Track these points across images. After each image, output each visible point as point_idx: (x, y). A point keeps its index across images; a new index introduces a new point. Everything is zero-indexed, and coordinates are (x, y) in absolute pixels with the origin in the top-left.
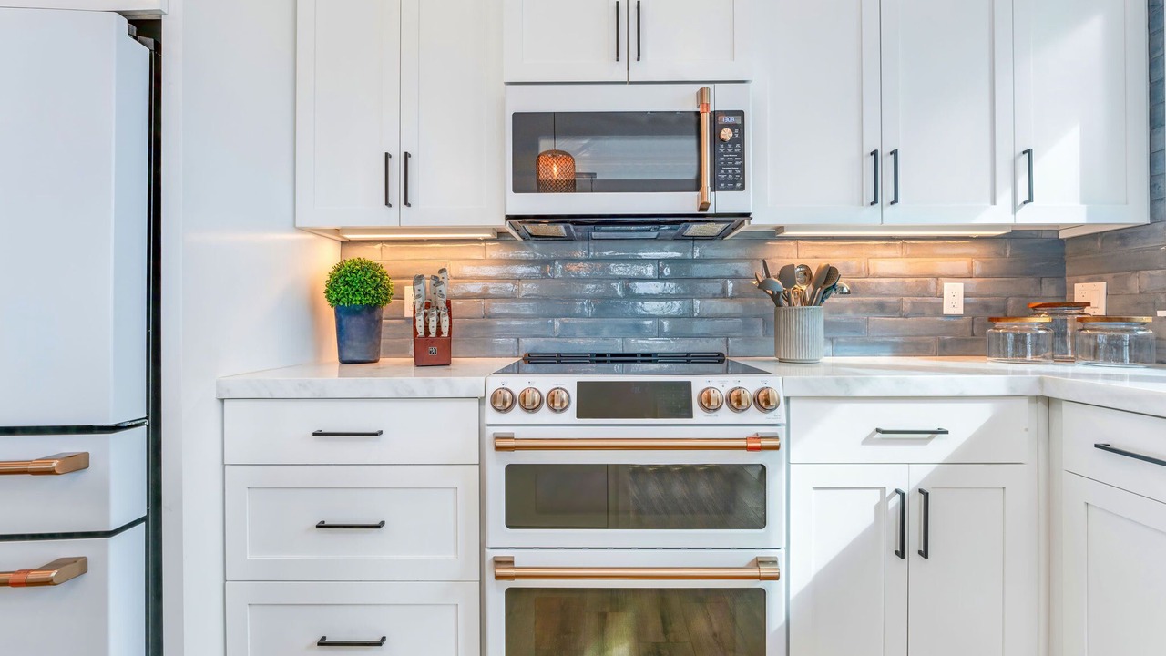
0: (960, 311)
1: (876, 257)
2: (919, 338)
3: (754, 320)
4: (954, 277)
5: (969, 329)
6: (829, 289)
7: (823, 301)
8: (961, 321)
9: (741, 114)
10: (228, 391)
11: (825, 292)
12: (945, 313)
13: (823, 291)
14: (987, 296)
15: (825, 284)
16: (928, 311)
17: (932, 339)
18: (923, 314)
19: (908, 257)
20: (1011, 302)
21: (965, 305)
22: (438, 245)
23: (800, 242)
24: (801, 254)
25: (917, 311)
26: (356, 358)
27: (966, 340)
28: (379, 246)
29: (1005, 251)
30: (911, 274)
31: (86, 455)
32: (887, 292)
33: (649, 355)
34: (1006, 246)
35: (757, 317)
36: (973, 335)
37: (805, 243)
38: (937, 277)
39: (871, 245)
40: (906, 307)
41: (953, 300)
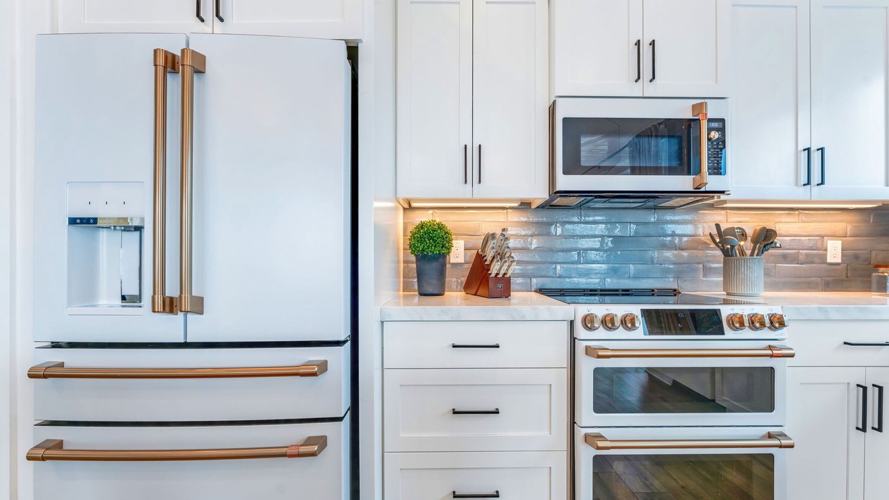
0: (839, 260)
1: (781, 222)
2: (810, 279)
3: (696, 265)
4: (834, 236)
5: (844, 273)
6: (768, 244)
7: (763, 253)
8: (839, 267)
9: (723, 121)
10: (389, 315)
11: (765, 247)
12: (828, 261)
13: (762, 246)
14: (859, 250)
15: (764, 240)
16: (816, 260)
17: (819, 279)
18: (813, 263)
19: (803, 222)
20: (874, 253)
21: (843, 256)
22: (473, 211)
23: (729, 211)
24: (729, 220)
25: (809, 260)
26: (435, 292)
27: (843, 280)
28: (431, 212)
29: (870, 220)
30: (805, 234)
31: (325, 362)
32: (788, 247)
33: (628, 290)
34: (870, 214)
35: (698, 263)
36: (847, 277)
37: (732, 212)
38: (823, 237)
39: (777, 214)
40: (801, 258)
41: (834, 251)
